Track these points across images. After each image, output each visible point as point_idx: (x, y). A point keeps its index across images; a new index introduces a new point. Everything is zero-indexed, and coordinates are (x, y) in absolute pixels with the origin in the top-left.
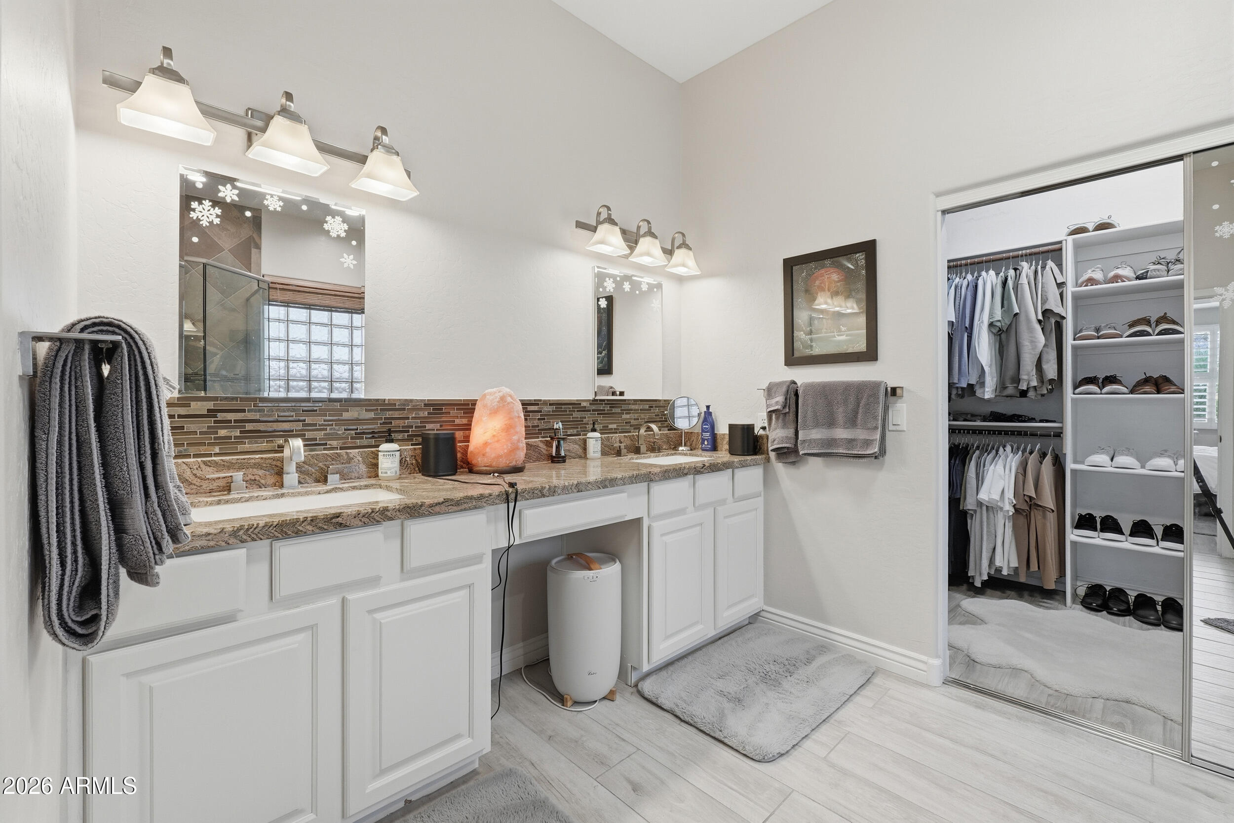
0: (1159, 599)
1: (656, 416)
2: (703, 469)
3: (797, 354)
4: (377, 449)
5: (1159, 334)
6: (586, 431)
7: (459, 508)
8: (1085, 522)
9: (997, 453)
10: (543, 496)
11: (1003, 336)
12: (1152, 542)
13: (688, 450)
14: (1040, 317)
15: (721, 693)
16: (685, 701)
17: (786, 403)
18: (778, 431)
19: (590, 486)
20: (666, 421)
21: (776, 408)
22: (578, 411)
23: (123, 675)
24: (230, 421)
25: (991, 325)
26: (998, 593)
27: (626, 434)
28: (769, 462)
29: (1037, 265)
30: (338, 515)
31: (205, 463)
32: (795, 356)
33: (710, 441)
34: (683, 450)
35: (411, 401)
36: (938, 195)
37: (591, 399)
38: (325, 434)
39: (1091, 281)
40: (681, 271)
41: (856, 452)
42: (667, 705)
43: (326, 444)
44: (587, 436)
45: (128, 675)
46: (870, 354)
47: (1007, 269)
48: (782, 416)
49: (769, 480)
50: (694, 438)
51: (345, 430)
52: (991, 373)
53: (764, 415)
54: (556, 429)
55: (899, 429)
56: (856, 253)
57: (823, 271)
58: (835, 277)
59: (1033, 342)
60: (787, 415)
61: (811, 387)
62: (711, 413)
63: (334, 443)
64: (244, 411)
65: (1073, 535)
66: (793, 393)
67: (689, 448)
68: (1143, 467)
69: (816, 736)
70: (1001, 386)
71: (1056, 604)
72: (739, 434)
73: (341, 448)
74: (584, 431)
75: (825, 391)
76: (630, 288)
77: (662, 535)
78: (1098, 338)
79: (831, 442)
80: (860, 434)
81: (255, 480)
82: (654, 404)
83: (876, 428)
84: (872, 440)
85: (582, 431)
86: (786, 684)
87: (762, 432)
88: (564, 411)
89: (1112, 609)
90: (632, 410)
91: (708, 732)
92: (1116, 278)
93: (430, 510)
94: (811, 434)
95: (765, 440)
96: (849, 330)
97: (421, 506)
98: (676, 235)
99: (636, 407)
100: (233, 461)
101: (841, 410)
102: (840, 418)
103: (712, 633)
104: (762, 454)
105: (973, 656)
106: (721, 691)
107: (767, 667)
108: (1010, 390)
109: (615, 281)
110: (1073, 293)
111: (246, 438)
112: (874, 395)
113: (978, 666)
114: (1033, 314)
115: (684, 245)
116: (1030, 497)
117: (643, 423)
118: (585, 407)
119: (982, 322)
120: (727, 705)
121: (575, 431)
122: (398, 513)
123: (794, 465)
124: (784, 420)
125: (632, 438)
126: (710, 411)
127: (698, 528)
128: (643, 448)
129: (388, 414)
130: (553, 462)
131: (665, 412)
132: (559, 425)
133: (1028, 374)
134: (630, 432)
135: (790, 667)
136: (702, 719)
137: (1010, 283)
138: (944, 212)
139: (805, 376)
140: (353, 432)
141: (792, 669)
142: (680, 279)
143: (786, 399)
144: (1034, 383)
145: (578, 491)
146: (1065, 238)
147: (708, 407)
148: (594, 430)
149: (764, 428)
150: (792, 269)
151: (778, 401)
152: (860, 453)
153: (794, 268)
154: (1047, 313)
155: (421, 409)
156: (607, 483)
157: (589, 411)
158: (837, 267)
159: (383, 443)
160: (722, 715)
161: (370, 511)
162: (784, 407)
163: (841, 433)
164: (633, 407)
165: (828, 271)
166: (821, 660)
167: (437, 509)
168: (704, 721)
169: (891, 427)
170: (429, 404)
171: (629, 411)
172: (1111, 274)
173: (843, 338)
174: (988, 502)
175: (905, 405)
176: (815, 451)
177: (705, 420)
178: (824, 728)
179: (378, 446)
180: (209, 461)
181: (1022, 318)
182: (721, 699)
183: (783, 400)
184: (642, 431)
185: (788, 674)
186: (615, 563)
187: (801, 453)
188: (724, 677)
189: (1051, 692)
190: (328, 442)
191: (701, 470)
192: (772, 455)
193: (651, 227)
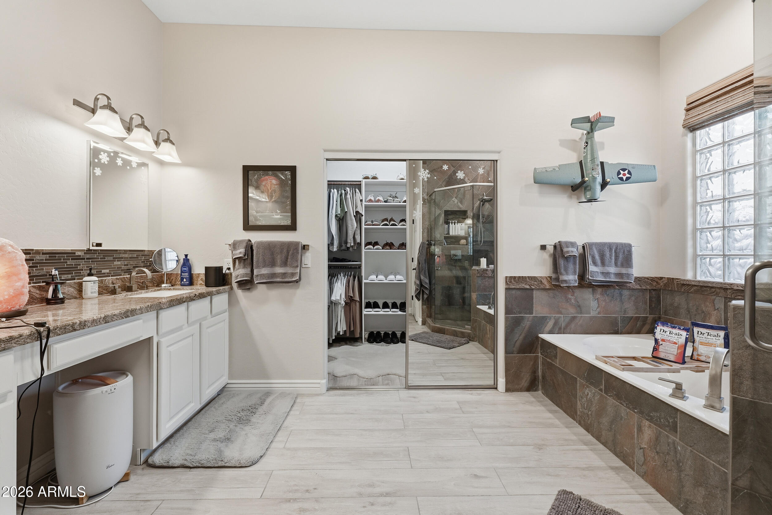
0: (390, 333)
1: (142, 262)
2: (195, 297)
3: (251, 224)
5: (383, 225)
6: (82, 276)
8: (368, 305)
9: (337, 277)
10: (75, 330)
11: (341, 221)
12: (388, 310)
13: (170, 286)
14: (355, 214)
15: (215, 440)
16: (191, 455)
17: (246, 253)
18: (240, 270)
19: (115, 317)
20: (150, 266)
21: (240, 256)
22: (72, 259)
25: (336, 216)
26: (338, 344)
27: (118, 277)
28: (232, 290)
29: (353, 190)
32: (250, 224)
33: (188, 279)
34: (166, 287)
36: (325, 151)
37: (86, 249)
39: (370, 201)
40: (166, 158)
41: (287, 280)
42: (177, 463)
44: (83, 280)
46: (292, 227)
47: (341, 190)
48: (243, 261)
49: (232, 302)
50: (173, 278)
52: (336, 238)
53: (231, 261)
54: (54, 275)
55: (307, 267)
56: (286, 171)
57: (267, 177)
58: (274, 182)
59: (352, 225)
60: (246, 260)
61: (260, 244)
62: (189, 259)
65: (365, 312)
66: (250, 247)
67: (170, 285)
68: (386, 280)
69: (277, 439)
70: (340, 245)
71: (359, 343)
72: (212, 273)
74: (79, 276)
75: (270, 247)
76: (122, 164)
77: (168, 347)
78: (373, 225)
79: (274, 275)
80: (289, 270)
82: (141, 253)
83: (297, 266)
84: (296, 273)
85: (76, 276)
86: (254, 420)
87: (227, 271)
88: (58, 259)
89: (377, 341)
90: (122, 258)
91: (213, 466)
92: (378, 201)
94: (261, 271)
95: (230, 276)
98: (162, 131)
99: (126, 256)
101: (279, 256)
102: (279, 261)
103: (199, 407)
104: (228, 285)
105: (336, 375)
106: (214, 439)
107: (239, 415)
108: (344, 247)
109: (109, 156)
110: (365, 204)
112: (296, 249)
113: (338, 378)
114: (352, 213)
115: (168, 140)
116: (351, 297)
117: (132, 268)
118: (80, 256)
119: (333, 214)
120: (222, 445)
121: (70, 276)
123: (249, 290)
124: (244, 263)
125: (123, 280)
126: (188, 258)
127: (190, 338)
128: (135, 287)
130: (51, 304)
131: (150, 260)
132: (54, 272)
133: (351, 240)
134: (121, 275)
135: (252, 410)
136: (207, 460)
137: (343, 195)
138: (327, 160)
139: (256, 237)
141: (254, 410)
142: (161, 163)
143: (246, 250)
144: (352, 244)
145: (106, 323)
146: (362, 180)
147: (186, 256)
148: (90, 275)
149: (229, 269)
150: (248, 173)
151: (240, 252)
152: (289, 280)
153: (250, 172)
154: (357, 212)
156: (129, 314)
157: (84, 259)
158: (275, 176)
160: (220, 452)
162: (245, 255)
163: (279, 270)
164: (123, 256)
165: (270, 178)
166: (268, 400)
168: (209, 460)
169: (303, 266)
171: (119, 259)
172: (377, 199)
173: (279, 217)
174: (335, 301)
175: (309, 254)
176: (264, 281)
177: (184, 265)
178: (280, 433)
181: (348, 214)
182: (216, 443)
183: (244, 251)
184: (134, 274)
185: (253, 414)
186: (127, 376)
187: (256, 282)
188: (213, 431)
189: (365, 380)
191: (190, 299)
192: (235, 285)
193: (144, 121)
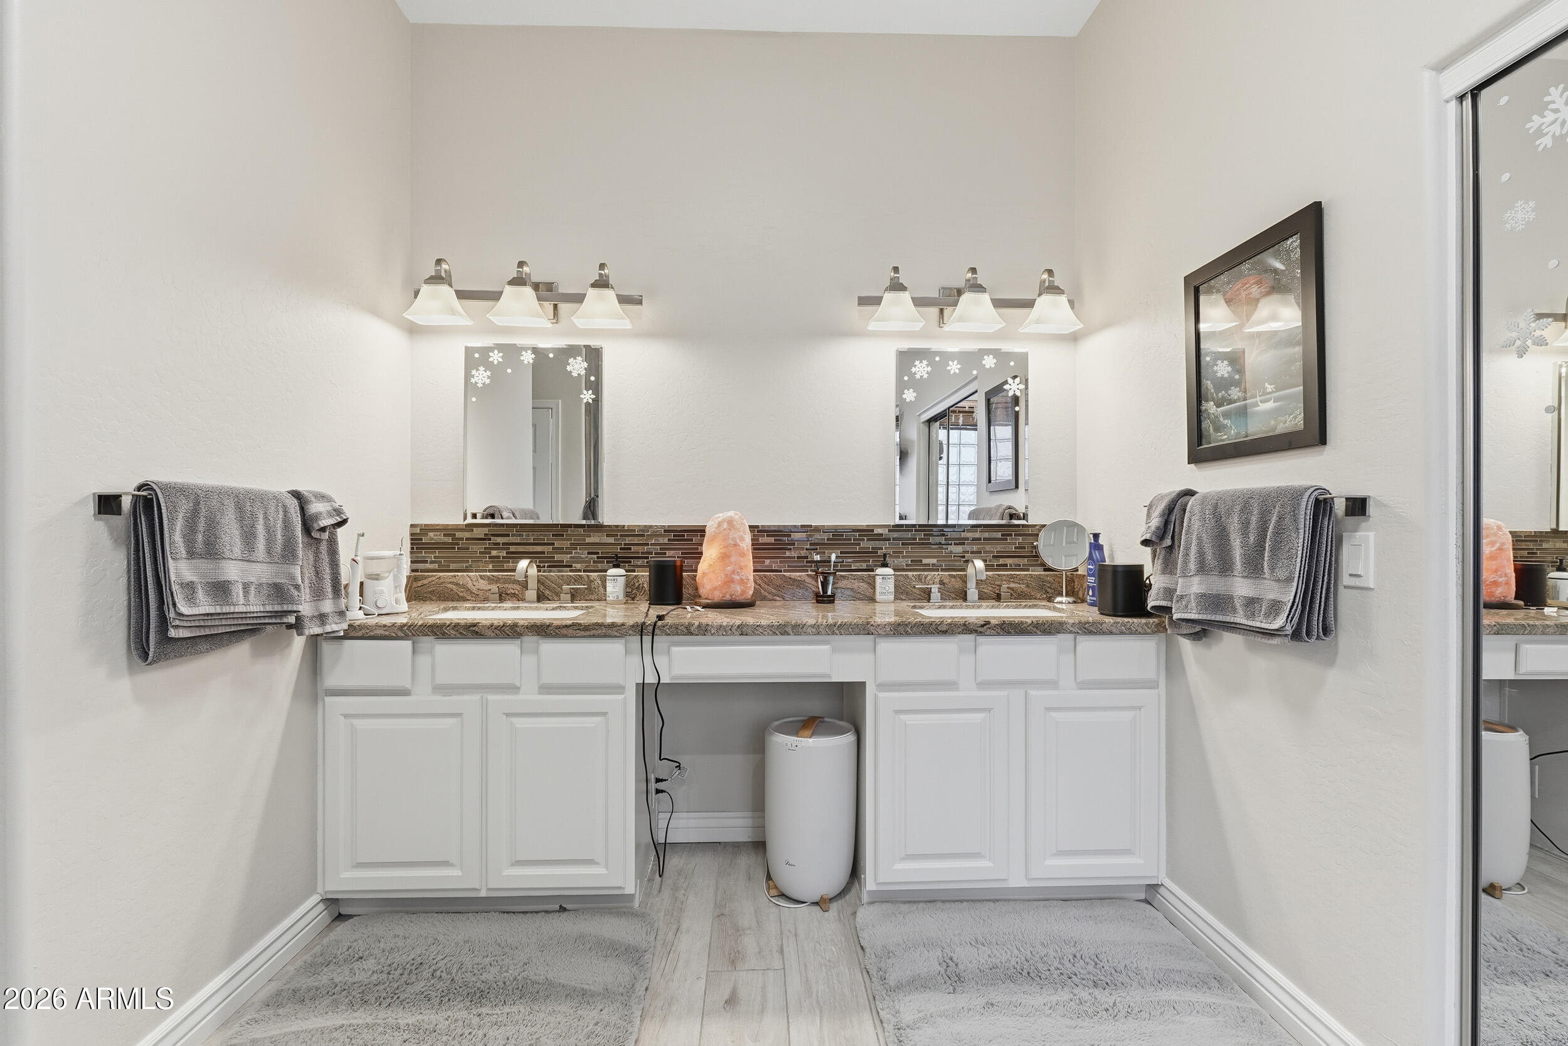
3: (1206, 443)
4: (605, 573)
7: (588, 633)
10: (691, 633)
19: (761, 630)
22: (868, 540)
23: (342, 715)
24: (499, 544)
28: (1164, 630)
30: (474, 625)
31: (481, 576)
32: (1203, 445)
33: (1095, 590)
34: (1061, 603)
35: (651, 527)
37: (893, 524)
38: (571, 558)
43: (571, 566)
45: (346, 716)
46: (1312, 434)
49: (1172, 665)
51: (589, 553)
56: (1286, 237)
57: (1238, 285)
60: (1172, 551)
61: (1199, 501)
63: (578, 566)
64: (508, 535)
67: (1072, 600)
73: (584, 571)
74: (873, 566)
77: (898, 712)
81: (515, 593)
83: (1290, 579)
84: (1284, 603)
85: (870, 566)
88: (844, 540)
90: (967, 539)
93: (557, 631)
94: (1191, 585)
96: (1277, 390)
97: (548, 626)
100: (500, 577)
101: (1238, 543)
102: (1238, 557)
103: (1019, 882)
109: (931, 363)
111: (510, 558)
112: (1291, 515)
115: (1051, 288)
118: (882, 535)
122: (526, 630)
128: (972, 594)
129: (628, 540)
130: (818, 602)
131: (1035, 544)
132: (834, 557)
140: (596, 556)
145: (742, 634)
147: (1096, 537)
148: (884, 565)
150: (1197, 292)
153: (1203, 287)
155: (660, 535)
156: (789, 630)
157: (889, 539)
158: (1260, 271)
159: (610, 568)
161: (502, 624)
163: (1236, 586)
165: (1246, 284)
167: (564, 631)
170: (668, 530)
173: (1270, 405)
175: (1372, 534)
177: (1090, 558)
179: (606, 571)
180: (484, 575)
187: (1175, 617)
190: (573, 565)
191: (980, 629)
